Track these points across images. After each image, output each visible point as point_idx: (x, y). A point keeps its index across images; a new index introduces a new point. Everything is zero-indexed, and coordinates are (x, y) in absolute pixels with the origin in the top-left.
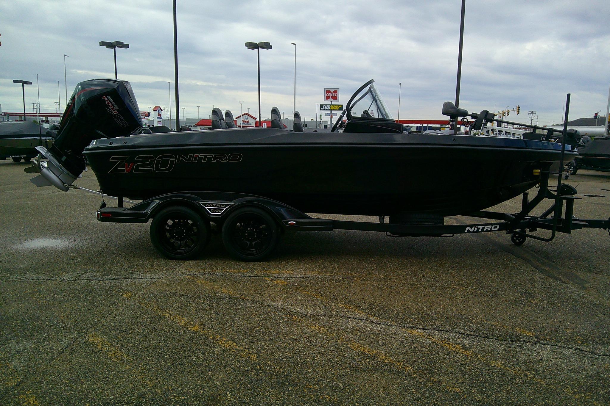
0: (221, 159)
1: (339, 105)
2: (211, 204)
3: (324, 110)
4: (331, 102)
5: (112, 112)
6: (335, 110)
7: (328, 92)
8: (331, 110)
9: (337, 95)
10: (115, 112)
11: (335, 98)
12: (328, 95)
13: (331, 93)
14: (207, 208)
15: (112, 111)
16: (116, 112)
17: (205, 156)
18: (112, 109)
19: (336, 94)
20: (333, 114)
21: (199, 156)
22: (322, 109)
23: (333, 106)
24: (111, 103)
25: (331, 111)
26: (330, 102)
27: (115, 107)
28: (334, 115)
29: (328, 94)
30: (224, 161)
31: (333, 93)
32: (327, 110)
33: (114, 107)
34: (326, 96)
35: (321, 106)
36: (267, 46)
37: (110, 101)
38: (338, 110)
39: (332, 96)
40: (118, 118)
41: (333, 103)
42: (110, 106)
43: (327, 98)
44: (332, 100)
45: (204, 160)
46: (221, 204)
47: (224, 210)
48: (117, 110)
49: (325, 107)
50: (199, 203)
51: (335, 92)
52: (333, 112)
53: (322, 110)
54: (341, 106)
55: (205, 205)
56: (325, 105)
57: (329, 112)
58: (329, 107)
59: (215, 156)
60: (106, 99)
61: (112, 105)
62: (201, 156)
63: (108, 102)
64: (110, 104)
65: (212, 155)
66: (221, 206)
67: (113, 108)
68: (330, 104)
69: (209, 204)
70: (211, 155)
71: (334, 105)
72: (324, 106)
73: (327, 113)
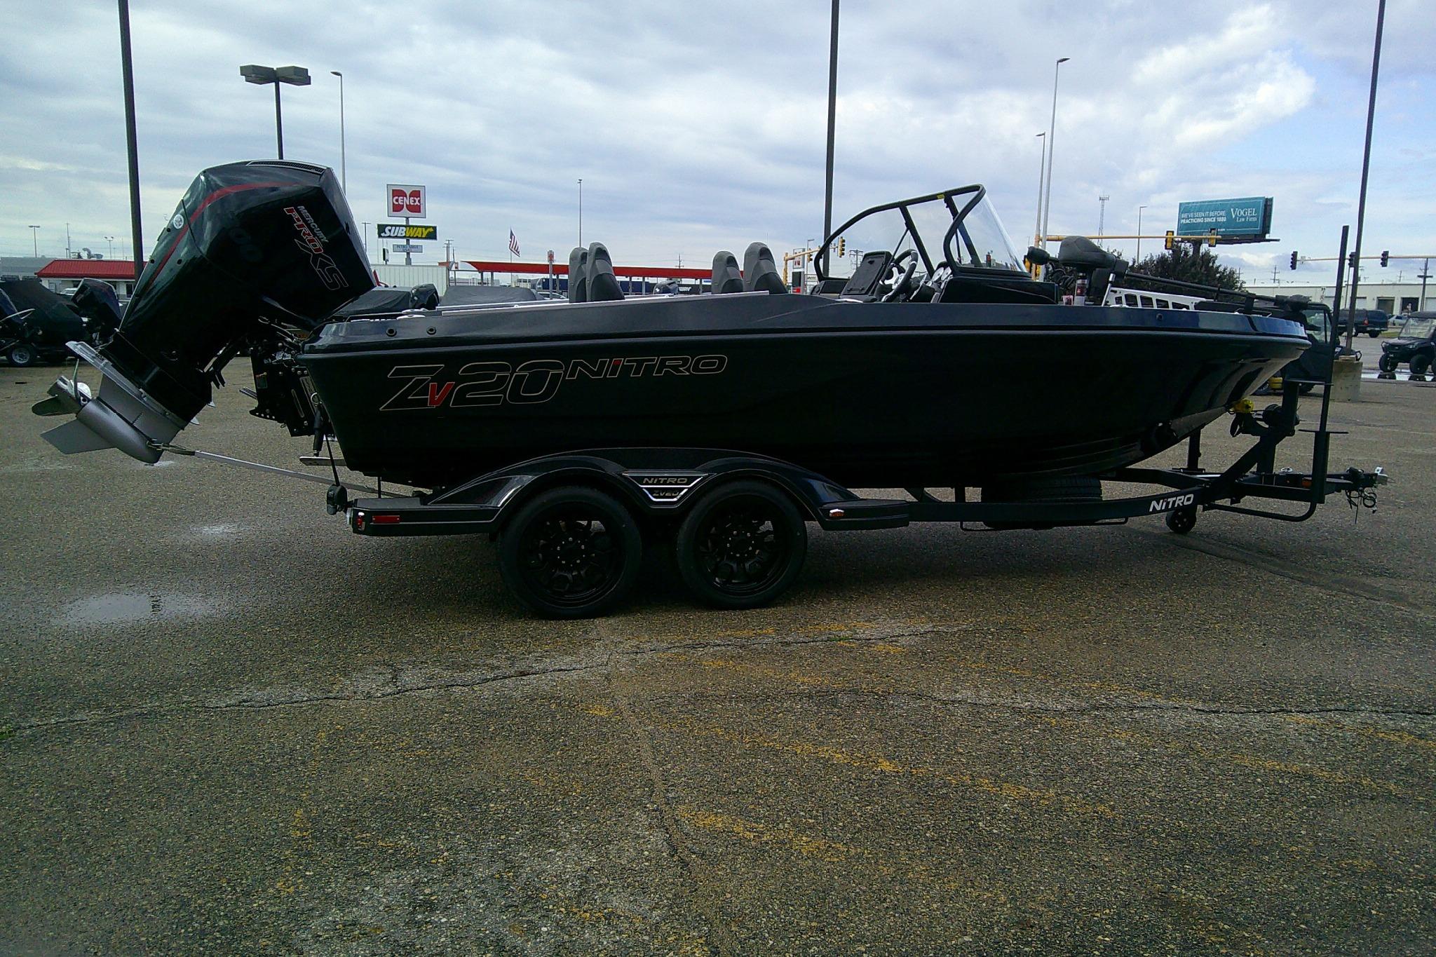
0: (675, 368)
1: (426, 228)
2: (655, 477)
3: (390, 237)
4: (407, 218)
5: (311, 251)
6: (417, 237)
7: (398, 193)
8: (408, 238)
9: (419, 201)
10: (316, 250)
11: (416, 209)
12: (397, 200)
13: (406, 196)
14: (646, 488)
15: (310, 246)
16: (319, 250)
17: (640, 363)
18: (311, 241)
19: (417, 200)
20: (413, 247)
21: (623, 361)
22: (383, 234)
24: (308, 226)
25: (408, 241)
26: (405, 219)
27: (318, 237)
28: (413, 250)
29: (397, 198)
30: (681, 372)
31: (410, 197)
32: (396, 237)
33: (315, 235)
34: (393, 204)
35: (381, 229)
36: (300, 77)
37: (305, 221)
38: (425, 238)
39: (408, 204)
40: (323, 265)
41: (413, 222)
42: (304, 233)
43: (397, 208)
44: (409, 214)
45: (637, 372)
46: (678, 477)
47: (685, 490)
48: (324, 243)
49: (390, 231)
50: (625, 478)
51: (416, 194)
52: (412, 242)
53: (384, 237)
54: (431, 230)
55: (640, 480)
56: (392, 226)
57: (403, 242)
58: (402, 231)
59: (663, 361)
60: (295, 215)
61: (312, 230)
62: (628, 361)
63: (301, 222)
64: (306, 230)
65: (656, 360)
66: (679, 482)
67: (313, 239)
68: (405, 224)
69: (650, 478)
70: (653, 360)
71: (413, 227)
72: (390, 228)
73: (398, 246)
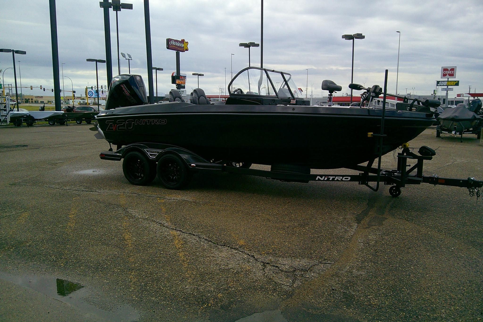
0: (156, 122)
1: (455, 81)
3: (441, 85)
4: (448, 78)
6: (451, 85)
7: (445, 70)
8: (447, 86)
9: (454, 72)
11: (452, 75)
12: (445, 72)
13: (448, 71)
14: (149, 154)
15: (127, 93)
17: (148, 121)
19: (453, 71)
20: (450, 89)
21: (145, 121)
22: (438, 85)
23: (450, 82)
25: (447, 87)
26: (447, 79)
28: (449, 90)
29: (445, 71)
30: (157, 123)
31: (450, 71)
32: (443, 85)
34: (443, 74)
35: (438, 82)
38: (454, 85)
39: (449, 73)
40: (130, 98)
41: (450, 80)
42: (125, 91)
43: (444, 75)
44: (449, 77)
45: (148, 123)
49: (441, 83)
50: (145, 150)
51: (452, 69)
52: (449, 87)
53: (439, 86)
54: (457, 82)
55: (148, 151)
56: (442, 81)
57: (446, 87)
58: (445, 83)
63: (124, 88)
65: (152, 120)
68: (447, 80)
72: (441, 82)
73: (444, 89)
